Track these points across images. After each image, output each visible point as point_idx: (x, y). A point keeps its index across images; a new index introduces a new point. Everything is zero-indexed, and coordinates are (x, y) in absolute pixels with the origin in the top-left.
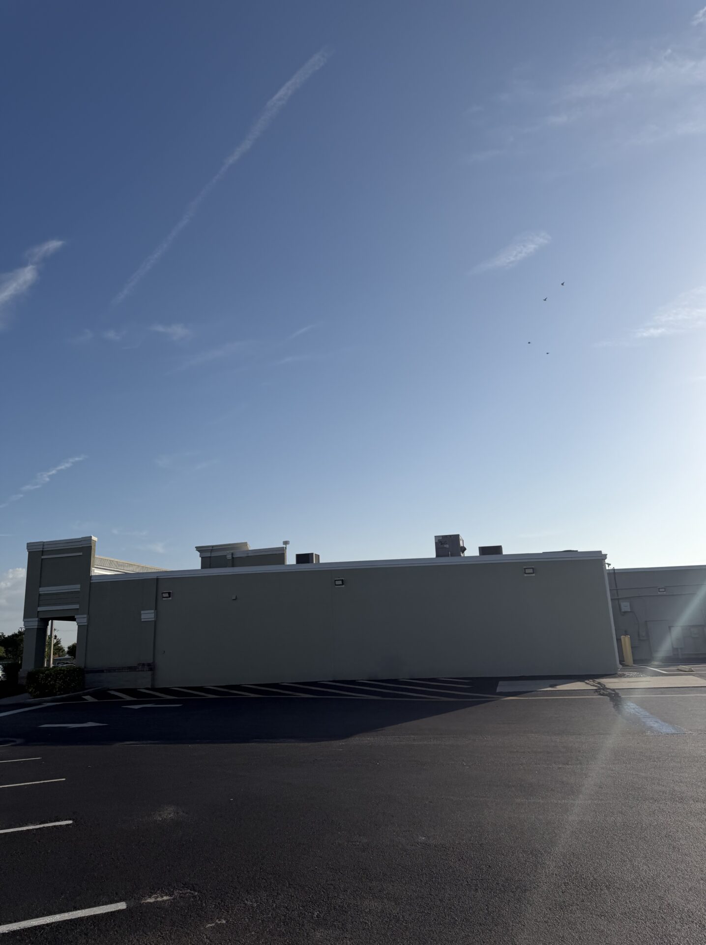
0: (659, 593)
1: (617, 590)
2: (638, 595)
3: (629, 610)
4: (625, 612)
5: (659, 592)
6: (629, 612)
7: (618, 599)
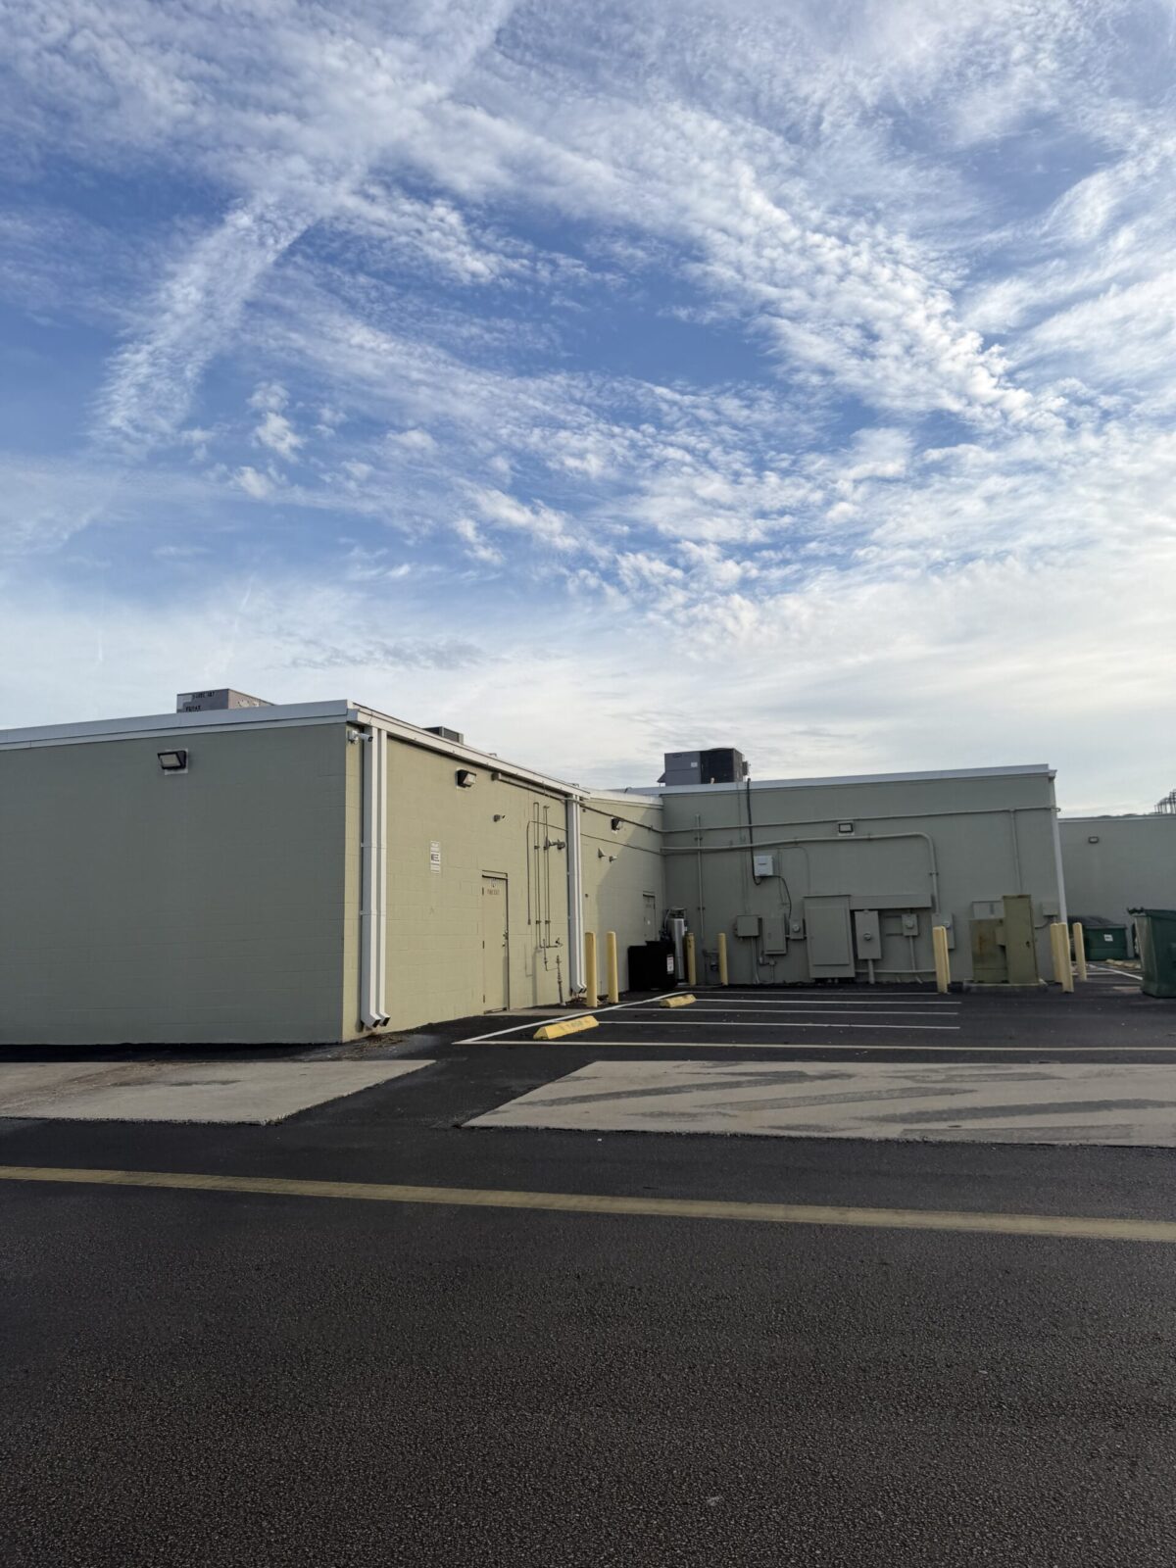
0: (840, 835)
1: (750, 828)
2: (793, 840)
3: (770, 873)
4: (764, 878)
5: (840, 832)
6: (770, 877)
7: (751, 848)
